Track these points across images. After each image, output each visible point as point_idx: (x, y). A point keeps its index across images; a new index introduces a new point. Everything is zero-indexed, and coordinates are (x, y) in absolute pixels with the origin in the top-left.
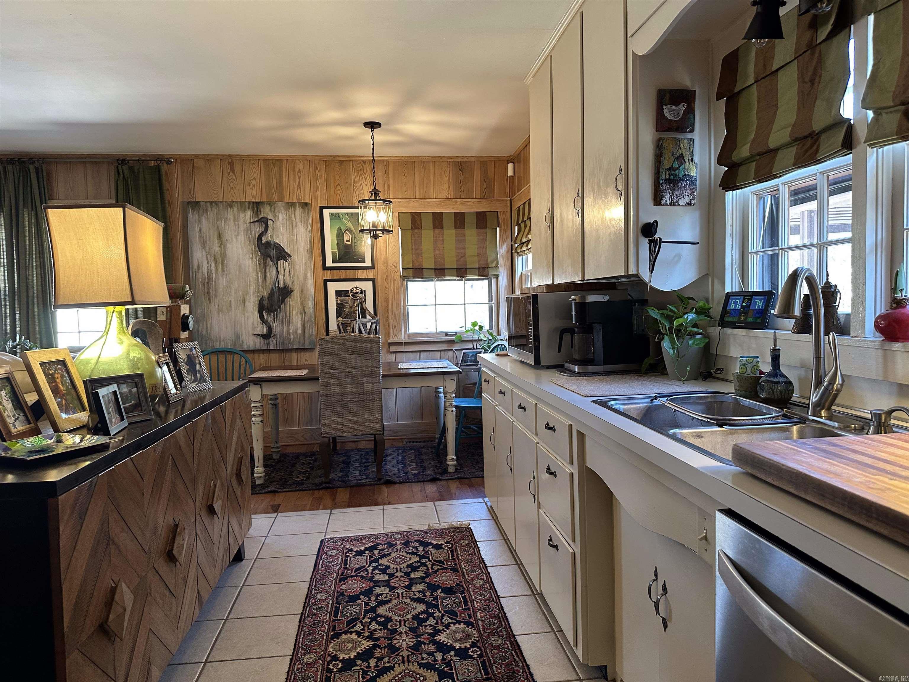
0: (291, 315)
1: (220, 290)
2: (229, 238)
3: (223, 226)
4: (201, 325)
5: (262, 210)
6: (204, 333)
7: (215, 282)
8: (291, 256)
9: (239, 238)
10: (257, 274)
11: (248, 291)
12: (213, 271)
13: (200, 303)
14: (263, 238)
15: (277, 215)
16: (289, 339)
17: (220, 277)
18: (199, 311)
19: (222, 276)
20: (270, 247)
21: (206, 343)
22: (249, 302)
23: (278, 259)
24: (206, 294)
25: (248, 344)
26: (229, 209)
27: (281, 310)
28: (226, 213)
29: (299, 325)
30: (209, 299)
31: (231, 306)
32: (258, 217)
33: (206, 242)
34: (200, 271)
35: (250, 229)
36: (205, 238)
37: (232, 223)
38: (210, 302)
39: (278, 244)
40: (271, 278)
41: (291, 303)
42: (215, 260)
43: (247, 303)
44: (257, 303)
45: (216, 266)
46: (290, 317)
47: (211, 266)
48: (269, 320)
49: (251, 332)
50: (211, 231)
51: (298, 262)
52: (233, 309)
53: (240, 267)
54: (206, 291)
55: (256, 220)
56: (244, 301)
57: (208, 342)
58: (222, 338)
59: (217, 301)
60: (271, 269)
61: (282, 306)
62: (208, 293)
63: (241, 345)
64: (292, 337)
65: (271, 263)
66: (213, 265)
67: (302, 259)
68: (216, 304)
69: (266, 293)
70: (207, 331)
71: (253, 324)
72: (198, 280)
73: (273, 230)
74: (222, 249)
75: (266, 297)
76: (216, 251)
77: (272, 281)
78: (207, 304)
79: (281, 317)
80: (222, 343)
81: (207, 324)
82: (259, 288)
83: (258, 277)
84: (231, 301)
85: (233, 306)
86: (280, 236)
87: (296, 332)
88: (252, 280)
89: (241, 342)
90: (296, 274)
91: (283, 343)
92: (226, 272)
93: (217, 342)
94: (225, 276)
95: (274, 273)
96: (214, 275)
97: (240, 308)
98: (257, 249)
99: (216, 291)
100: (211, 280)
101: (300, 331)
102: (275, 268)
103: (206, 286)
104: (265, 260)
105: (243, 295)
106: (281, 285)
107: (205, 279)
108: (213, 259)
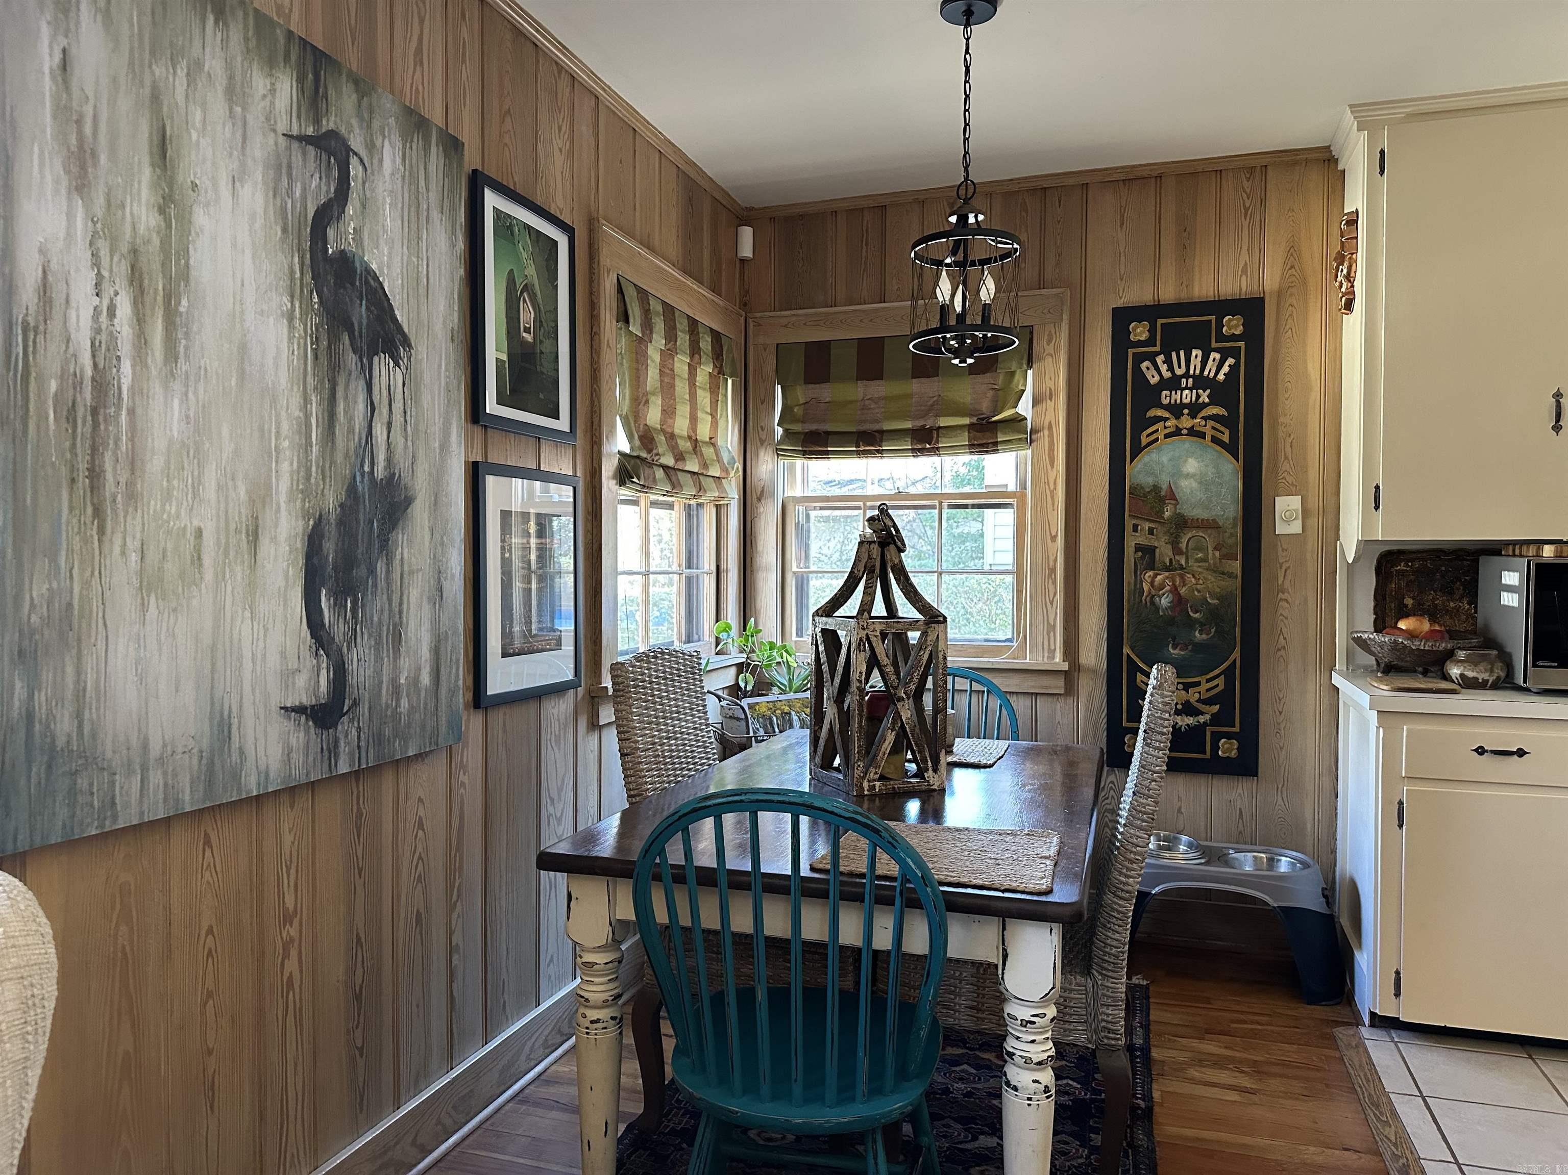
0: (405, 606)
1: (155, 465)
2: (204, 182)
3: (180, 97)
4: (47, 676)
5: (331, 92)
6: (64, 726)
7: (131, 412)
8: (410, 346)
9: (246, 192)
10: (306, 400)
11: (268, 487)
12: (125, 347)
13: (44, 529)
14: (331, 233)
15: (378, 143)
16: (396, 715)
17: (157, 389)
18: (38, 589)
19: (166, 388)
20: (353, 284)
21: (73, 792)
22: (274, 539)
23: (373, 352)
24: (83, 482)
25: (263, 767)
26: (211, 19)
27: (375, 585)
28: (197, 32)
29: (425, 653)
30: (98, 512)
31: (198, 559)
32: (317, 121)
33: (94, 155)
34: (55, 326)
35: (289, 167)
36: (88, 129)
37: (218, 106)
38: (101, 531)
39: (376, 278)
40: (351, 430)
41: (406, 556)
42: (136, 278)
43: (266, 547)
44: (300, 545)
45: (140, 320)
46: (400, 612)
47: (112, 312)
48: (339, 631)
49: (278, 698)
50: (125, 104)
51: (427, 378)
52: (209, 576)
53: (243, 349)
54: (82, 466)
55: (310, 131)
56: (254, 536)
57: (82, 783)
58: (155, 749)
59: (134, 524)
60: (352, 385)
61: (380, 567)
62: (95, 474)
63: (236, 775)
64: (404, 703)
65: (351, 359)
66: (124, 309)
67: (440, 366)
68: (133, 545)
69: (331, 501)
70: (79, 716)
71: (283, 655)
72: (42, 389)
73: (364, 206)
74: (169, 226)
75: (333, 518)
76: (142, 229)
77: (352, 446)
78: (86, 541)
79: (376, 619)
80: (156, 778)
81: (79, 671)
82: (308, 477)
83: (307, 417)
84: (199, 533)
85: (207, 561)
86: (382, 242)
87: (415, 681)
88: (285, 426)
89: (235, 757)
90: (422, 427)
91: (379, 740)
92: (183, 366)
93: (130, 772)
94: (177, 386)
95: (360, 408)
96: (126, 367)
97: (238, 569)
98: (308, 278)
99: (134, 464)
100: (112, 399)
101: (426, 679)
102: (362, 384)
103: (84, 428)
104: (334, 339)
105: (252, 502)
106: (380, 471)
107: (78, 384)
108: (123, 268)
